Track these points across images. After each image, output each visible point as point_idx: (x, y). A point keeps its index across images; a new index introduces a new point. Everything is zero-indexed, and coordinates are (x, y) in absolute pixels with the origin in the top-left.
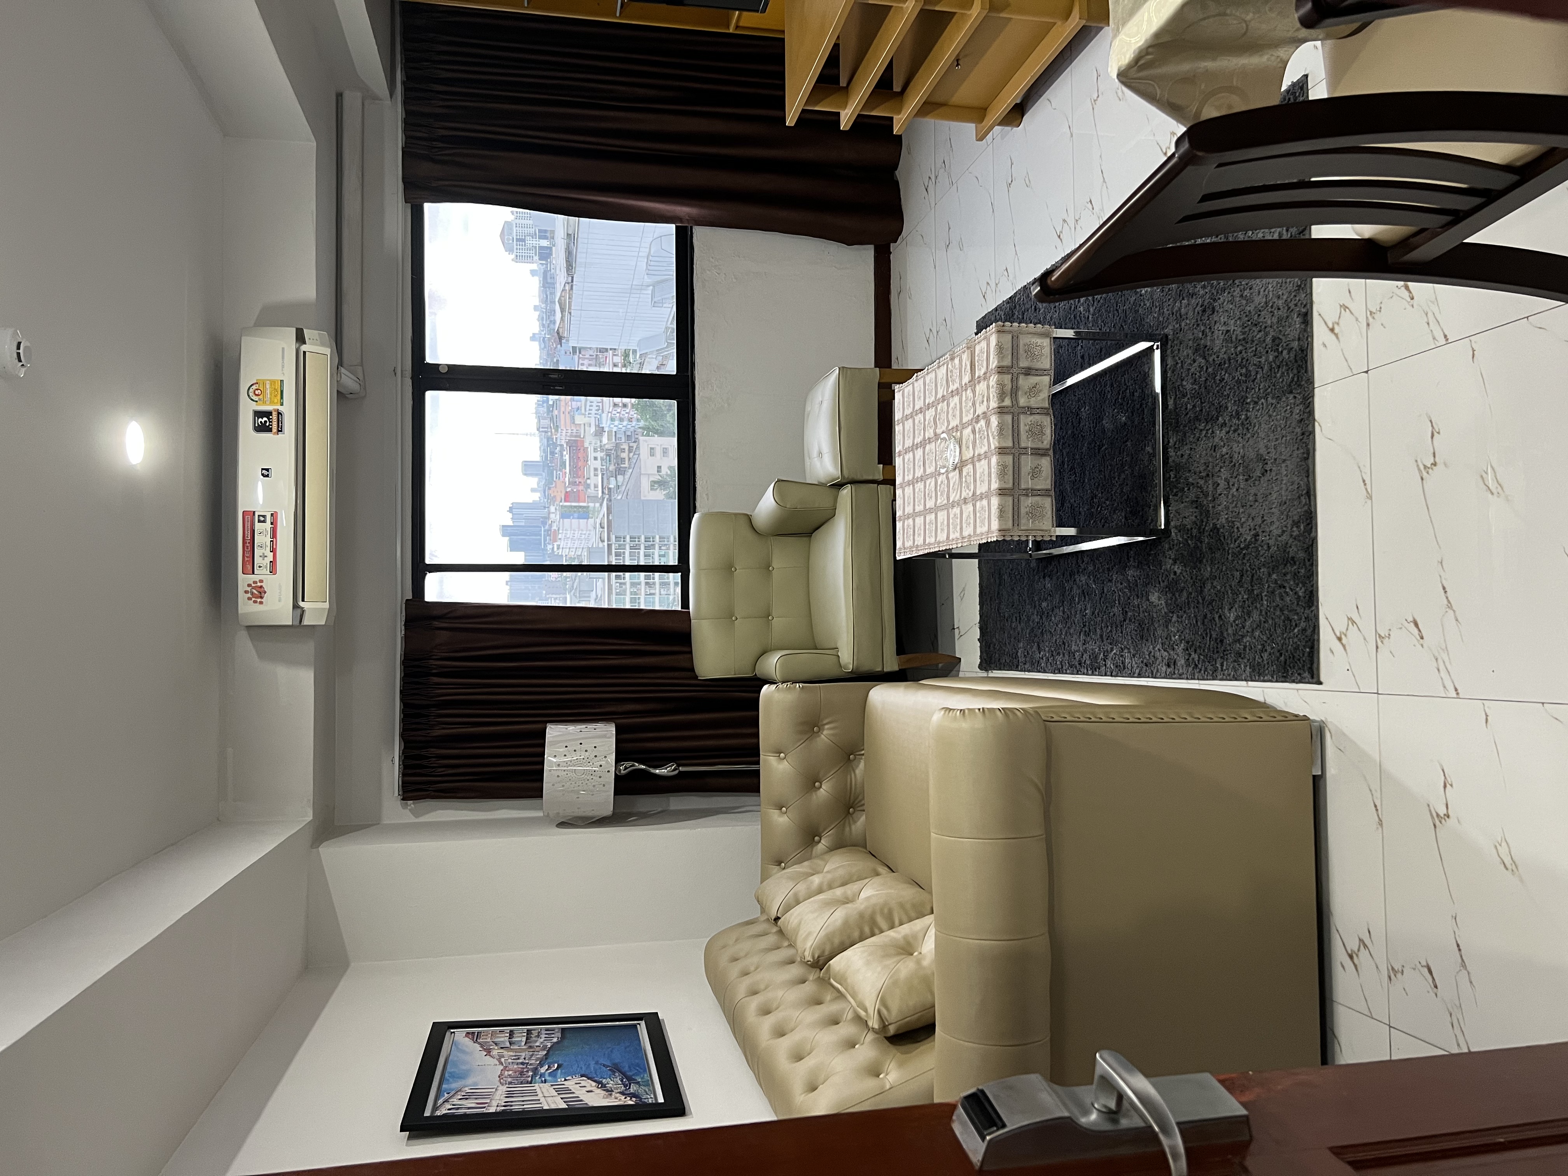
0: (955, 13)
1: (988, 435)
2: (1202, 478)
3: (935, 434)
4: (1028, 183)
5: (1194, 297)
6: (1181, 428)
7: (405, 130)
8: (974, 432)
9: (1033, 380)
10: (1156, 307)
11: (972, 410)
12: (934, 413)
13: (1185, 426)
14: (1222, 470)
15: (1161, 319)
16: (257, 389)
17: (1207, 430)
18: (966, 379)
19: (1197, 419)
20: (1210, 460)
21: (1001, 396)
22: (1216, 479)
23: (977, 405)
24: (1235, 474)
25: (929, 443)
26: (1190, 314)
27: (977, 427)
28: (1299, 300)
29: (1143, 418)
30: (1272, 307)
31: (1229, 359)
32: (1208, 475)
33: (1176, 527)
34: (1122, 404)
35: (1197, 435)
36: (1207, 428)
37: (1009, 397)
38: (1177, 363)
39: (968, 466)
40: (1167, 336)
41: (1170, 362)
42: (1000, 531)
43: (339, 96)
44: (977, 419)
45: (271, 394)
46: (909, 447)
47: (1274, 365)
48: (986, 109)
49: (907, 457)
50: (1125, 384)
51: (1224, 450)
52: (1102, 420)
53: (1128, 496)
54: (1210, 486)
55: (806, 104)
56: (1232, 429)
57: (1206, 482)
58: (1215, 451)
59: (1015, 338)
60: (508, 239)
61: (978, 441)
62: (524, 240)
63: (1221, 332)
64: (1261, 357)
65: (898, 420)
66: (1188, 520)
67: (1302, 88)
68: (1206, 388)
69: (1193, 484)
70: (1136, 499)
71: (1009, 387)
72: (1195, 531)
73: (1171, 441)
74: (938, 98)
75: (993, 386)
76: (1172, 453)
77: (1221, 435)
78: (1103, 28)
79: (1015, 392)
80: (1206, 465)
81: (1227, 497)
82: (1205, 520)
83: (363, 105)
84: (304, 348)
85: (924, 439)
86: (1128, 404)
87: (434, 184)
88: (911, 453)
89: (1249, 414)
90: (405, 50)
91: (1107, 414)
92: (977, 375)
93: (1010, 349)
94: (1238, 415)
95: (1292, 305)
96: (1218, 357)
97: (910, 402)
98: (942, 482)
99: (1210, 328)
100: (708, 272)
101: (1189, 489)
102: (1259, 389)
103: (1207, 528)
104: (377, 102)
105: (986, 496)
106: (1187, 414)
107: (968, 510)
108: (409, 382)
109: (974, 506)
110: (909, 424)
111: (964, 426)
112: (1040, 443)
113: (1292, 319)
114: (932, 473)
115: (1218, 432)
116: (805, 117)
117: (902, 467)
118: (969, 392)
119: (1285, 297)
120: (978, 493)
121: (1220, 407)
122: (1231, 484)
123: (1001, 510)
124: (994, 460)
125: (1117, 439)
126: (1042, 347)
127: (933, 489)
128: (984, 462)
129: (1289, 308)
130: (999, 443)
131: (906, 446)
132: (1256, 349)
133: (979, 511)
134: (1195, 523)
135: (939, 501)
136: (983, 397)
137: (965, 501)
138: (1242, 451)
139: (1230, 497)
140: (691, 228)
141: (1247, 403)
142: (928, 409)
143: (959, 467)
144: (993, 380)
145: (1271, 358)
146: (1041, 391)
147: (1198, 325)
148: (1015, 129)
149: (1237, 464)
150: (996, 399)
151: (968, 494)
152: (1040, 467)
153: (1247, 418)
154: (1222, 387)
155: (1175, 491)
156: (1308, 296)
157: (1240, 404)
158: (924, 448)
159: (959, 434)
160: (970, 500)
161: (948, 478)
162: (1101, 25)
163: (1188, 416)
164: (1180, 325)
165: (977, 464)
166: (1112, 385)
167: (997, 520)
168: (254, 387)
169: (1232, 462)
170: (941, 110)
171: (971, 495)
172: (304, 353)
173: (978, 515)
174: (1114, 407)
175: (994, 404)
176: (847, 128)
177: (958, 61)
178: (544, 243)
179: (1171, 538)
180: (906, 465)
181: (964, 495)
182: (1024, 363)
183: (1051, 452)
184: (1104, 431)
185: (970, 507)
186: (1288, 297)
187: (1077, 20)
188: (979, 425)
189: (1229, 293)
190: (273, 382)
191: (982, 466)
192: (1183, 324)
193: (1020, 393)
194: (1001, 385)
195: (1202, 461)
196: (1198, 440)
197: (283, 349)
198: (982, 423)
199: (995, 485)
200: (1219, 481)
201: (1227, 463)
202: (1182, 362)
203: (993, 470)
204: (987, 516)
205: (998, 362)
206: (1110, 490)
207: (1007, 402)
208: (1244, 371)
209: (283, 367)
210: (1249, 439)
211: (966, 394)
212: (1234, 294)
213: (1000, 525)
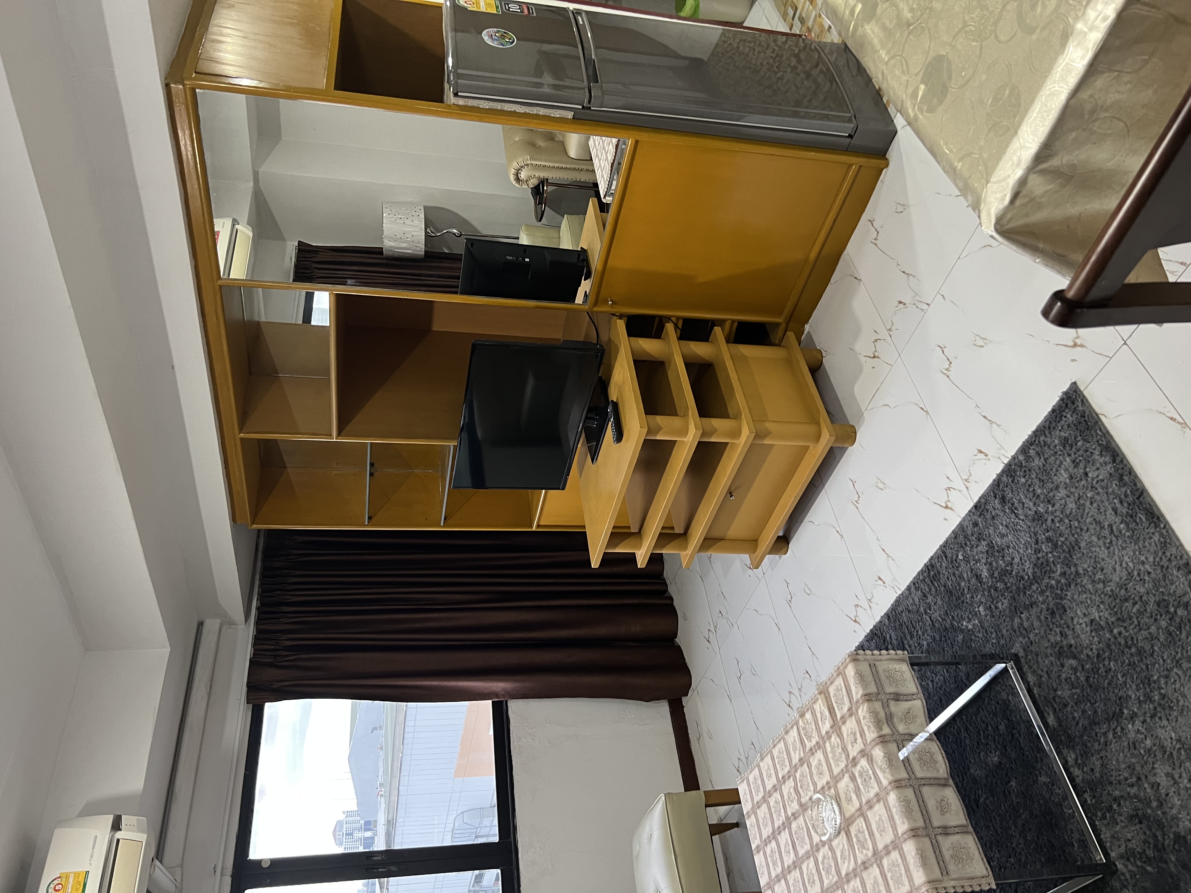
0: (728, 443)
1: (874, 773)
2: (1132, 786)
3: (801, 805)
4: (808, 591)
5: (1034, 606)
6: (1077, 740)
7: (254, 645)
8: (853, 778)
9: (904, 705)
10: (992, 633)
11: (844, 755)
12: (793, 784)
13: (1081, 736)
14: (1155, 766)
15: (1002, 642)
16: (58, 884)
17: (1114, 730)
18: (826, 726)
19: (1094, 723)
20: (1134, 760)
21: (878, 725)
22: (1152, 779)
23: (849, 747)
24: (1177, 764)
25: (795, 819)
26: (1036, 624)
27: (856, 771)
28: (1171, 555)
29: (1021, 748)
30: (1139, 575)
31: (1108, 646)
32: (1139, 779)
33: (1121, 857)
34: (988, 744)
35: (1102, 740)
36: (1113, 726)
37: (886, 724)
38: (1041, 676)
39: (858, 821)
40: (1016, 655)
41: (1031, 678)
42: (929, 882)
43: (201, 624)
44: (854, 762)
45: (72, 888)
46: (768, 837)
47: (1172, 629)
48: (756, 541)
49: (768, 850)
50: (983, 722)
51: (1148, 742)
52: (969, 769)
53: (1036, 843)
54: (1149, 790)
55: (607, 548)
56: (1148, 715)
57: (1139, 787)
58: (1135, 748)
59: (873, 667)
60: (339, 835)
61: (861, 787)
62: (352, 834)
63: (1084, 625)
64: (1149, 628)
65: (748, 813)
66: (1134, 841)
67: (1075, 391)
68: (1091, 687)
69: (1122, 797)
70: (1049, 841)
71: (882, 715)
72: (1150, 853)
73: (1069, 759)
74: (716, 534)
75: (864, 717)
76: (1076, 772)
77: (1136, 727)
78: (847, 448)
79: (890, 718)
80: (1131, 768)
81: (1179, 794)
82: (1158, 834)
83: (220, 629)
84: (119, 835)
85: (787, 818)
86: (995, 740)
87: (275, 686)
88: (773, 842)
89: (1163, 691)
90: (262, 584)
91: (973, 761)
92: (839, 716)
93: (871, 676)
94: (1149, 698)
95: (1165, 563)
96: (1092, 650)
97: (758, 787)
98: (824, 857)
99: (1068, 627)
100: (523, 740)
101: (1119, 805)
102: (1164, 661)
103: (1166, 842)
104: (233, 626)
105: (896, 845)
106: (1078, 723)
107: (872, 876)
108: (228, 880)
109: (881, 867)
110: (763, 811)
111: (836, 779)
112: (935, 772)
113: (1172, 575)
114: (807, 853)
115: (1130, 726)
116: (607, 559)
117: (764, 864)
118: (834, 739)
119: (1151, 559)
120: (880, 846)
121: (1120, 698)
122: (1177, 776)
123: (921, 856)
124: (892, 798)
125: (996, 783)
126: (903, 673)
127: (814, 871)
128: (879, 808)
129: (1162, 567)
130: (892, 775)
131: (765, 836)
132: (1139, 622)
133: (890, 870)
134: (1145, 842)
135: (826, 882)
136: (855, 734)
137: (865, 865)
138: (1173, 735)
139: (1183, 792)
140: (506, 701)
141: (1154, 681)
142: (784, 782)
143: (844, 828)
144: (863, 711)
145: (1163, 624)
146: (916, 717)
147: (1051, 630)
148: (784, 556)
149: (1175, 754)
150: (872, 728)
151: (867, 854)
152: (946, 799)
153: (1163, 697)
154: (1112, 677)
155: (1099, 814)
156: (1180, 548)
157: (1146, 686)
158: (790, 828)
159: (832, 791)
160: (873, 860)
161: (831, 849)
162: (846, 446)
163: (1080, 725)
164: (1029, 638)
165: (869, 814)
166: (967, 729)
167: (921, 869)
168: (56, 882)
169: (1166, 752)
170: (720, 544)
171: (870, 854)
172: (118, 840)
173: (889, 875)
174: (978, 751)
175: (871, 735)
176: (644, 566)
177: (730, 493)
178: (368, 834)
179: (1119, 873)
180: (769, 859)
181: (860, 858)
182: (889, 689)
183: (951, 782)
184: (974, 780)
185: (875, 871)
186: (1154, 558)
187: (828, 437)
188: (858, 767)
189: (1076, 584)
190: (77, 874)
191: (877, 814)
192: (1031, 636)
193: (895, 720)
194: (874, 713)
195: (1123, 766)
196: (1106, 745)
197: (96, 837)
198: (863, 762)
199: (903, 827)
200: (1158, 780)
201: (1159, 755)
202: (1047, 672)
203: (894, 810)
204: (903, 872)
205: (864, 690)
206: (1009, 844)
207: (886, 730)
208: (1133, 650)
209: (92, 856)
210: (1176, 717)
211: (830, 743)
212: (1083, 584)
213: (927, 875)
